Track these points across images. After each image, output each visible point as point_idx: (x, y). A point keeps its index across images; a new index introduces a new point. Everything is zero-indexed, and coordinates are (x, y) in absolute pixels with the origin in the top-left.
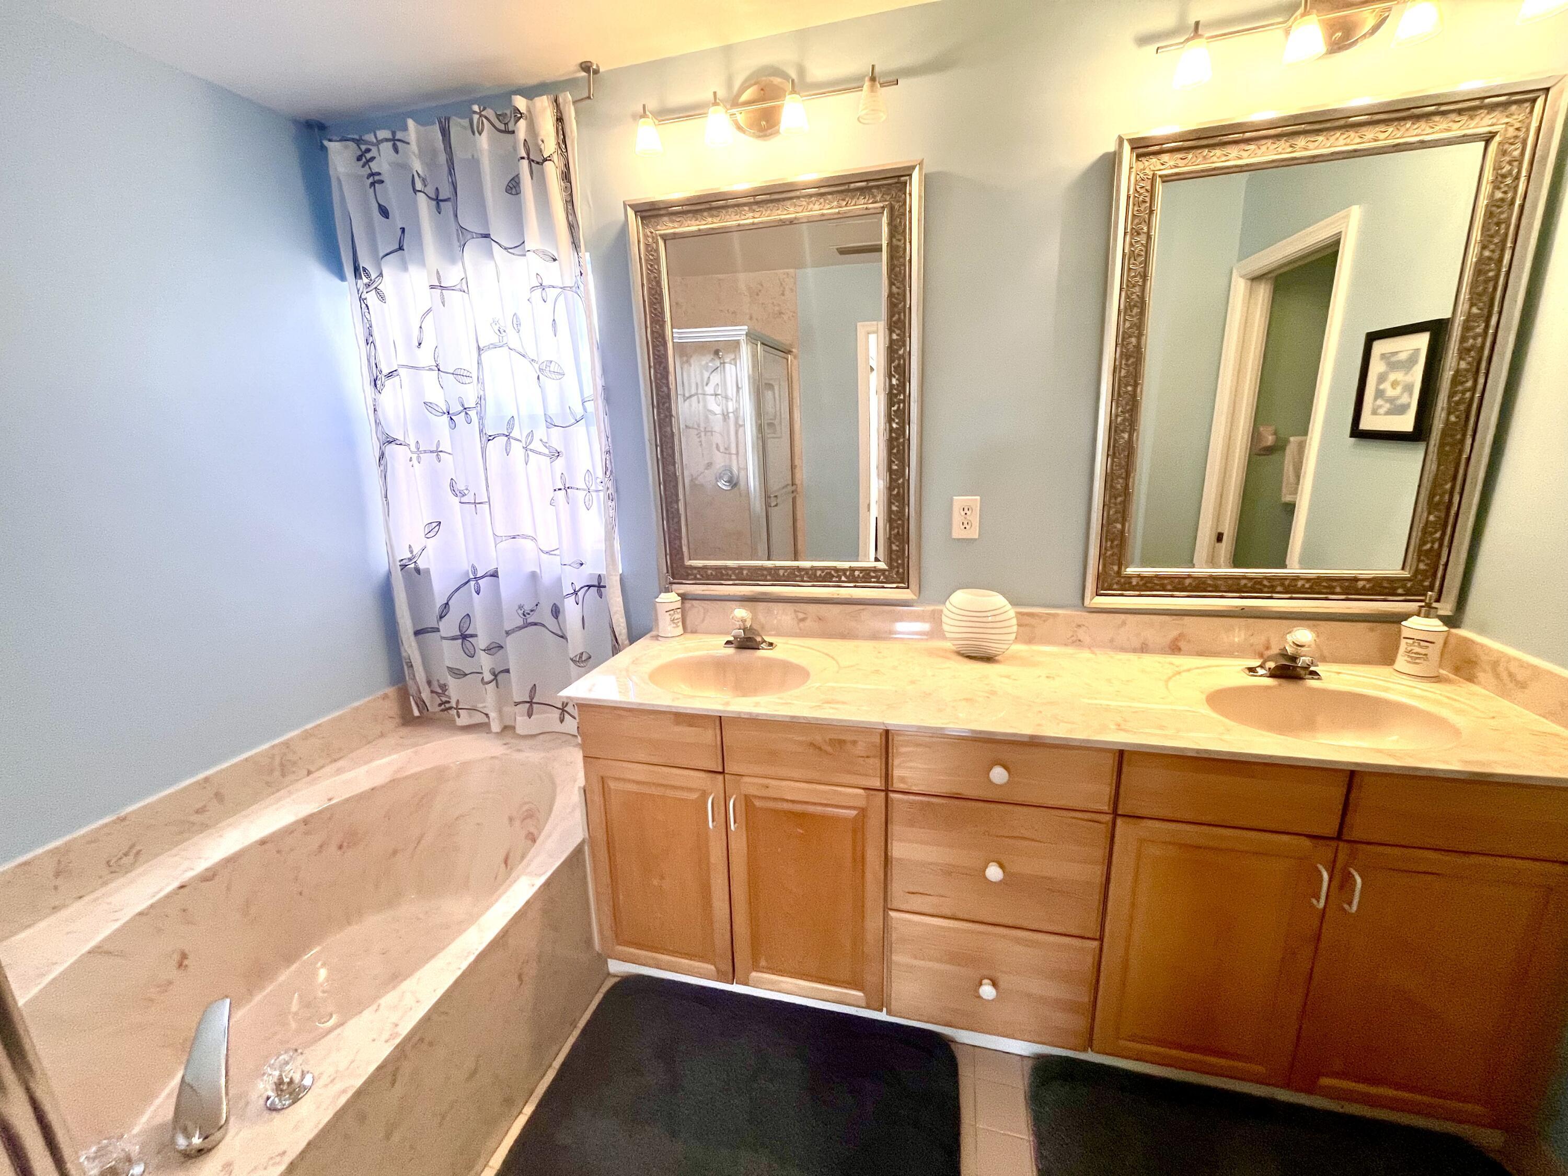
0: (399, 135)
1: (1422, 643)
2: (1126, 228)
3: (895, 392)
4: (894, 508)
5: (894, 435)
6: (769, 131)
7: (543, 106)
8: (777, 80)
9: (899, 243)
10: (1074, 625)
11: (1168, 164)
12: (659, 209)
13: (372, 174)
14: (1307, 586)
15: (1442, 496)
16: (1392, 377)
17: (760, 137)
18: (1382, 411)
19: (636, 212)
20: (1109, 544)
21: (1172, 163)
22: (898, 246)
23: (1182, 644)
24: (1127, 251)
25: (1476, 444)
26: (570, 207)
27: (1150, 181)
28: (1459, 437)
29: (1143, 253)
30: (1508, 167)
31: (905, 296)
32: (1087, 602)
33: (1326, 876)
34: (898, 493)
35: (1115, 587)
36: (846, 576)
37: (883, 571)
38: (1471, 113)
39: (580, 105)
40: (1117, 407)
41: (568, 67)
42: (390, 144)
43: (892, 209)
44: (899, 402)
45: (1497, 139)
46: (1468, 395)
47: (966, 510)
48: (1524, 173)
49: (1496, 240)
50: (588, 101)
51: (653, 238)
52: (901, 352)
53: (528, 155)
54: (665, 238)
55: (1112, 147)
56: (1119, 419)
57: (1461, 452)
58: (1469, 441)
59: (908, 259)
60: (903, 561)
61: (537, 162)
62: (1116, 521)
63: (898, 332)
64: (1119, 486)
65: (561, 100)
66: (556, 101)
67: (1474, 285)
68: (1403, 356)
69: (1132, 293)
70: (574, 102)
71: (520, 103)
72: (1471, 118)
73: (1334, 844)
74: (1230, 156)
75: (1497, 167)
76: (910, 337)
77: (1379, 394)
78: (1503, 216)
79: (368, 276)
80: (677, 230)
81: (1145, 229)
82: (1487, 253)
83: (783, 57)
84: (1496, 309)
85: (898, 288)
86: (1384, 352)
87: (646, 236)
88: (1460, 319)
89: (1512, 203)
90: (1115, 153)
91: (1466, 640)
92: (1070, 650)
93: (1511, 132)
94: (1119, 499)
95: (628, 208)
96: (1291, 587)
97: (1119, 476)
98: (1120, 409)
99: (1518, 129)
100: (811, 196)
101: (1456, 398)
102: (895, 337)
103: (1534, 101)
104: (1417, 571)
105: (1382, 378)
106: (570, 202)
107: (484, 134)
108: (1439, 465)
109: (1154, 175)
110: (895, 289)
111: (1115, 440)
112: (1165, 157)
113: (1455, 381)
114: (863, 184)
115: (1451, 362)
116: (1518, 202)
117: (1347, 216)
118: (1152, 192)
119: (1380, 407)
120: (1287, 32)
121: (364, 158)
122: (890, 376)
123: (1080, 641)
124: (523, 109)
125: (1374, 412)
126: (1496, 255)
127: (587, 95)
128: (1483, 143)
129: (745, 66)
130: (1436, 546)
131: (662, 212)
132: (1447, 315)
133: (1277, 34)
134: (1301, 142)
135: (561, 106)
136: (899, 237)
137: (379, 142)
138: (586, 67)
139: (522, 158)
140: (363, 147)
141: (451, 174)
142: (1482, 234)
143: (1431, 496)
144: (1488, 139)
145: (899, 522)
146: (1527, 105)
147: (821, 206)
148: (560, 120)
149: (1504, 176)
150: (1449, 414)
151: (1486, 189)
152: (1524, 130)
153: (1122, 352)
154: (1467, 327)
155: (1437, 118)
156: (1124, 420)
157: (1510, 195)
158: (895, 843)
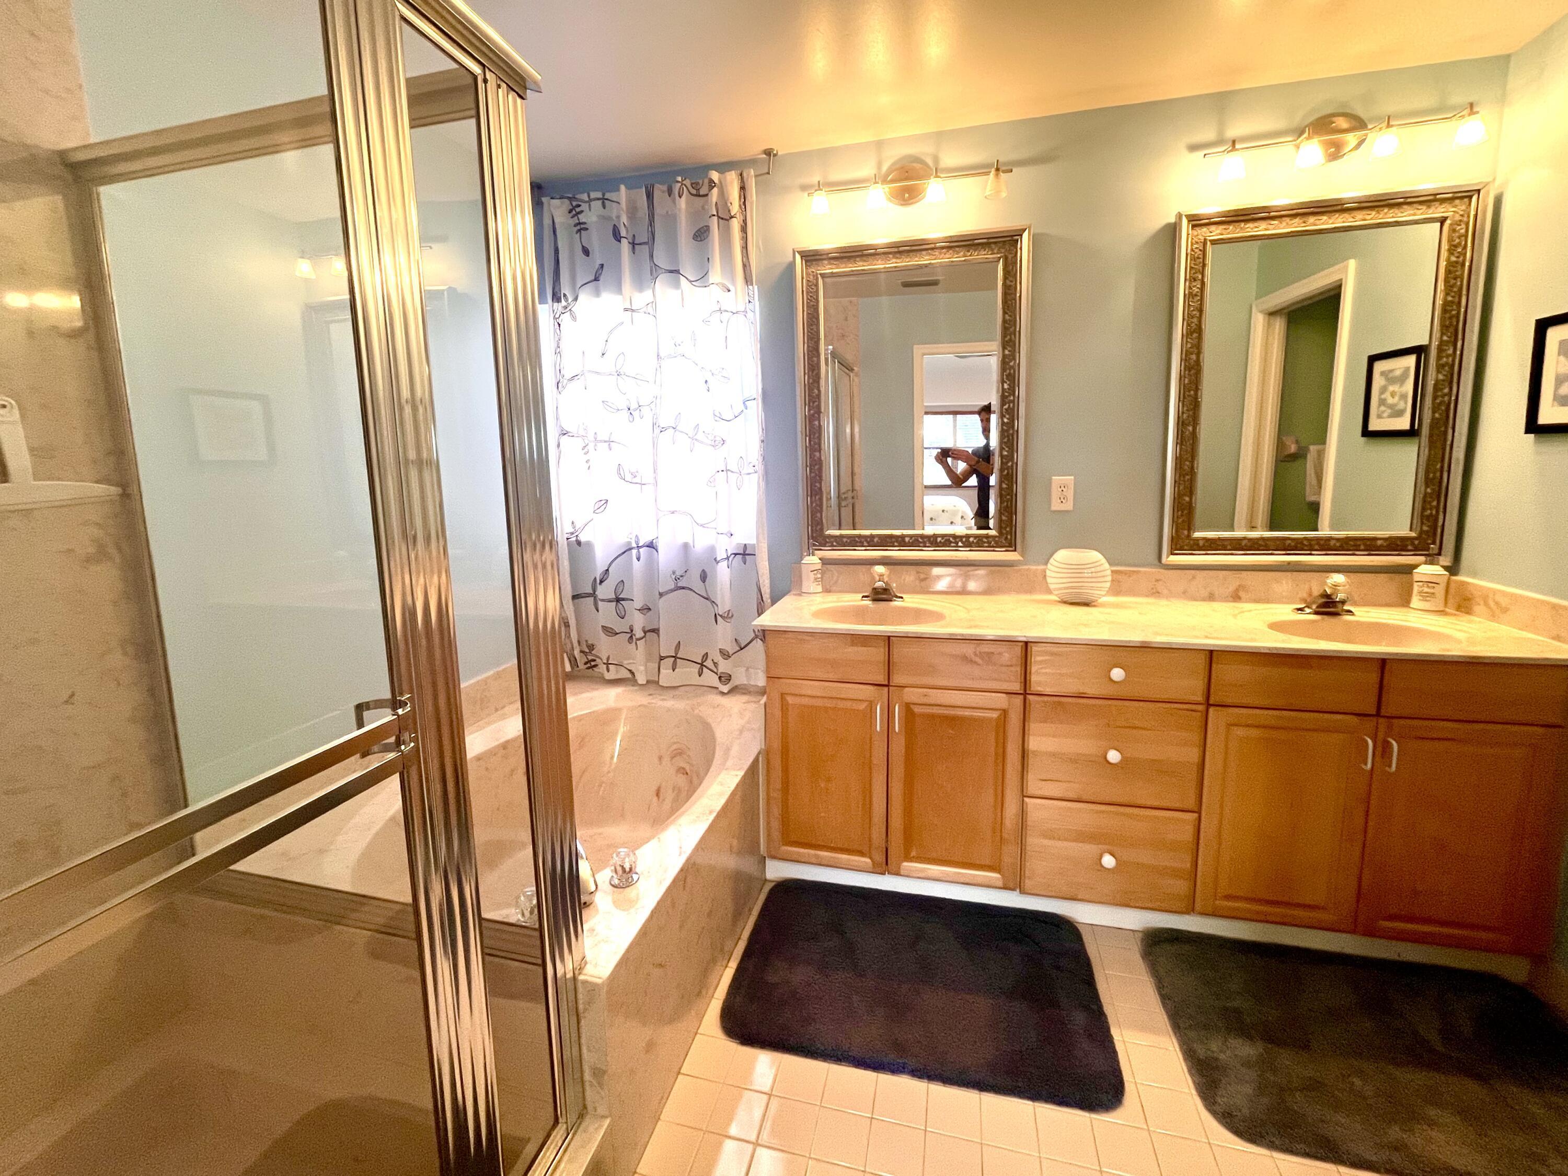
0: (607, 196)
1: (1430, 585)
2: (1186, 276)
3: (1006, 394)
4: (1004, 486)
5: (1005, 428)
6: (911, 201)
7: (732, 179)
8: (917, 166)
9: (1012, 284)
10: (1154, 580)
11: (1215, 233)
12: (821, 255)
13: (580, 224)
14: (1338, 544)
15: (1434, 473)
16: (1391, 388)
17: (902, 205)
18: (1385, 415)
19: (802, 257)
20: (1180, 513)
21: (1218, 231)
22: (1010, 286)
23: (1241, 594)
24: (1187, 292)
25: (1456, 434)
26: (745, 251)
27: (1202, 244)
28: (1443, 429)
29: (1199, 294)
30: (1457, 241)
31: (1015, 321)
32: (1164, 560)
33: (1370, 742)
34: (1008, 473)
35: (1186, 547)
36: (962, 542)
37: (993, 537)
38: (1429, 204)
39: (760, 178)
40: (1183, 406)
41: (755, 150)
42: (600, 202)
43: (1006, 259)
44: (1010, 402)
45: (1448, 222)
46: (1446, 398)
47: (1063, 487)
48: (1469, 244)
49: (1455, 289)
50: (767, 176)
51: (814, 276)
52: (1012, 364)
53: (717, 213)
54: (823, 275)
55: (1172, 220)
56: (1185, 416)
57: (1445, 440)
58: (1450, 431)
59: (1018, 295)
60: (1011, 529)
61: (725, 218)
62: (1185, 495)
63: (1009, 349)
64: (1186, 467)
65: (745, 175)
66: (741, 175)
67: (1442, 319)
68: (1398, 373)
69: (1192, 322)
70: (756, 176)
71: (715, 176)
72: (1429, 207)
73: (1375, 719)
74: (1261, 228)
75: (1450, 240)
76: (1019, 353)
77: (1382, 402)
78: (1457, 273)
79: (567, 300)
80: (835, 271)
81: (1200, 277)
82: (1450, 298)
83: (923, 150)
84: (1460, 336)
85: (1010, 316)
86: (1382, 370)
87: (808, 274)
88: (1435, 343)
89: (1463, 265)
90: (1175, 223)
91: (1463, 583)
92: (1151, 600)
93: (1458, 218)
94: (1188, 477)
95: (797, 254)
96: (1325, 545)
97: (1187, 460)
98: (1185, 409)
99: (1462, 216)
100: (943, 248)
101: (1438, 401)
102: (1007, 352)
103: (1470, 197)
104: (1422, 532)
105: (1383, 390)
106: (745, 248)
107: (684, 197)
108: (1430, 450)
109: (1205, 239)
110: (1007, 317)
111: (1182, 431)
112: (1213, 228)
113: (1436, 388)
114: (985, 241)
115: (1432, 376)
116: (1467, 264)
117: (1346, 267)
118: (1204, 251)
119: (1383, 412)
120: (1298, 147)
121: (574, 211)
122: (1003, 382)
123: (1158, 593)
124: (716, 181)
125: (1379, 416)
126: (1456, 300)
127: (767, 171)
128: (1439, 224)
129: (892, 156)
130: (1434, 512)
131: (824, 257)
132: (1425, 342)
133: (1290, 148)
134: (1312, 219)
135: (745, 179)
136: (1011, 279)
137: (590, 200)
138: (768, 152)
139: (714, 215)
140: (574, 203)
141: (651, 225)
142: (1445, 285)
143: (1427, 472)
144: (1442, 221)
145: (1008, 497)
146: (1466, 200)
147: (950, 256)
148: (743, 188)
149: (1456, 246)
150: (1434, 412)
151: (1444, 254)
152: (1466, 216)
153: (1185, 365)
154: (1440, 349)
155: (1405, 207)
156: (1188, 417)
157: (1461, 259)
158: (1031, 738)
